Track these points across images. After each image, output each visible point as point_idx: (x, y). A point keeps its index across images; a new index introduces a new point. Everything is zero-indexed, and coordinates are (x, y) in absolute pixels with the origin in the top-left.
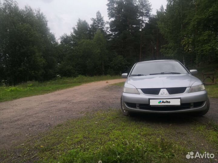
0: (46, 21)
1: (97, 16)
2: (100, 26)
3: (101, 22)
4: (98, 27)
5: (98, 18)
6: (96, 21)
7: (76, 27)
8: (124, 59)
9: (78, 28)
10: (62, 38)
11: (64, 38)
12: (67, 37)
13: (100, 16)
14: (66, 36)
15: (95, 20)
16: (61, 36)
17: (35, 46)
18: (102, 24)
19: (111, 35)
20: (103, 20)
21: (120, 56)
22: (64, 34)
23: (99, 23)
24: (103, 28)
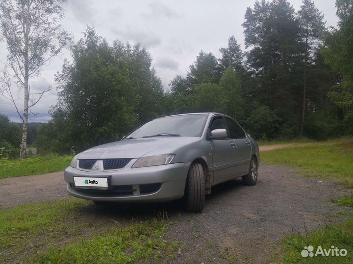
0: (148, 60)
1: (229, 44)
2: (235, 60)
3: (236, 53)
4: (232, 61)
5: (231, 48)
6: (229, 53)
7: (196, 64)
8: (273, 112)
9: (198, 66)
10: (174, 83)
11: (178, 83)
12: (182, 81)
13: (235, 44)
14: (181, 79)
15: (227, 52)
16: (172, 80)
17: (122, 97)
18: (238, 57)
19: (253, 72)
20: (239, 50)
21: (263, 107)
22: (176, 77)
23: (233, 56)
24: (241, 63)
